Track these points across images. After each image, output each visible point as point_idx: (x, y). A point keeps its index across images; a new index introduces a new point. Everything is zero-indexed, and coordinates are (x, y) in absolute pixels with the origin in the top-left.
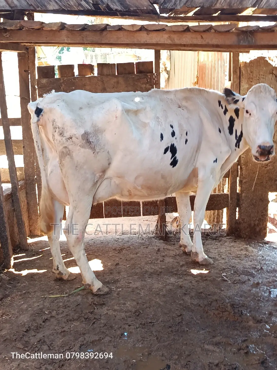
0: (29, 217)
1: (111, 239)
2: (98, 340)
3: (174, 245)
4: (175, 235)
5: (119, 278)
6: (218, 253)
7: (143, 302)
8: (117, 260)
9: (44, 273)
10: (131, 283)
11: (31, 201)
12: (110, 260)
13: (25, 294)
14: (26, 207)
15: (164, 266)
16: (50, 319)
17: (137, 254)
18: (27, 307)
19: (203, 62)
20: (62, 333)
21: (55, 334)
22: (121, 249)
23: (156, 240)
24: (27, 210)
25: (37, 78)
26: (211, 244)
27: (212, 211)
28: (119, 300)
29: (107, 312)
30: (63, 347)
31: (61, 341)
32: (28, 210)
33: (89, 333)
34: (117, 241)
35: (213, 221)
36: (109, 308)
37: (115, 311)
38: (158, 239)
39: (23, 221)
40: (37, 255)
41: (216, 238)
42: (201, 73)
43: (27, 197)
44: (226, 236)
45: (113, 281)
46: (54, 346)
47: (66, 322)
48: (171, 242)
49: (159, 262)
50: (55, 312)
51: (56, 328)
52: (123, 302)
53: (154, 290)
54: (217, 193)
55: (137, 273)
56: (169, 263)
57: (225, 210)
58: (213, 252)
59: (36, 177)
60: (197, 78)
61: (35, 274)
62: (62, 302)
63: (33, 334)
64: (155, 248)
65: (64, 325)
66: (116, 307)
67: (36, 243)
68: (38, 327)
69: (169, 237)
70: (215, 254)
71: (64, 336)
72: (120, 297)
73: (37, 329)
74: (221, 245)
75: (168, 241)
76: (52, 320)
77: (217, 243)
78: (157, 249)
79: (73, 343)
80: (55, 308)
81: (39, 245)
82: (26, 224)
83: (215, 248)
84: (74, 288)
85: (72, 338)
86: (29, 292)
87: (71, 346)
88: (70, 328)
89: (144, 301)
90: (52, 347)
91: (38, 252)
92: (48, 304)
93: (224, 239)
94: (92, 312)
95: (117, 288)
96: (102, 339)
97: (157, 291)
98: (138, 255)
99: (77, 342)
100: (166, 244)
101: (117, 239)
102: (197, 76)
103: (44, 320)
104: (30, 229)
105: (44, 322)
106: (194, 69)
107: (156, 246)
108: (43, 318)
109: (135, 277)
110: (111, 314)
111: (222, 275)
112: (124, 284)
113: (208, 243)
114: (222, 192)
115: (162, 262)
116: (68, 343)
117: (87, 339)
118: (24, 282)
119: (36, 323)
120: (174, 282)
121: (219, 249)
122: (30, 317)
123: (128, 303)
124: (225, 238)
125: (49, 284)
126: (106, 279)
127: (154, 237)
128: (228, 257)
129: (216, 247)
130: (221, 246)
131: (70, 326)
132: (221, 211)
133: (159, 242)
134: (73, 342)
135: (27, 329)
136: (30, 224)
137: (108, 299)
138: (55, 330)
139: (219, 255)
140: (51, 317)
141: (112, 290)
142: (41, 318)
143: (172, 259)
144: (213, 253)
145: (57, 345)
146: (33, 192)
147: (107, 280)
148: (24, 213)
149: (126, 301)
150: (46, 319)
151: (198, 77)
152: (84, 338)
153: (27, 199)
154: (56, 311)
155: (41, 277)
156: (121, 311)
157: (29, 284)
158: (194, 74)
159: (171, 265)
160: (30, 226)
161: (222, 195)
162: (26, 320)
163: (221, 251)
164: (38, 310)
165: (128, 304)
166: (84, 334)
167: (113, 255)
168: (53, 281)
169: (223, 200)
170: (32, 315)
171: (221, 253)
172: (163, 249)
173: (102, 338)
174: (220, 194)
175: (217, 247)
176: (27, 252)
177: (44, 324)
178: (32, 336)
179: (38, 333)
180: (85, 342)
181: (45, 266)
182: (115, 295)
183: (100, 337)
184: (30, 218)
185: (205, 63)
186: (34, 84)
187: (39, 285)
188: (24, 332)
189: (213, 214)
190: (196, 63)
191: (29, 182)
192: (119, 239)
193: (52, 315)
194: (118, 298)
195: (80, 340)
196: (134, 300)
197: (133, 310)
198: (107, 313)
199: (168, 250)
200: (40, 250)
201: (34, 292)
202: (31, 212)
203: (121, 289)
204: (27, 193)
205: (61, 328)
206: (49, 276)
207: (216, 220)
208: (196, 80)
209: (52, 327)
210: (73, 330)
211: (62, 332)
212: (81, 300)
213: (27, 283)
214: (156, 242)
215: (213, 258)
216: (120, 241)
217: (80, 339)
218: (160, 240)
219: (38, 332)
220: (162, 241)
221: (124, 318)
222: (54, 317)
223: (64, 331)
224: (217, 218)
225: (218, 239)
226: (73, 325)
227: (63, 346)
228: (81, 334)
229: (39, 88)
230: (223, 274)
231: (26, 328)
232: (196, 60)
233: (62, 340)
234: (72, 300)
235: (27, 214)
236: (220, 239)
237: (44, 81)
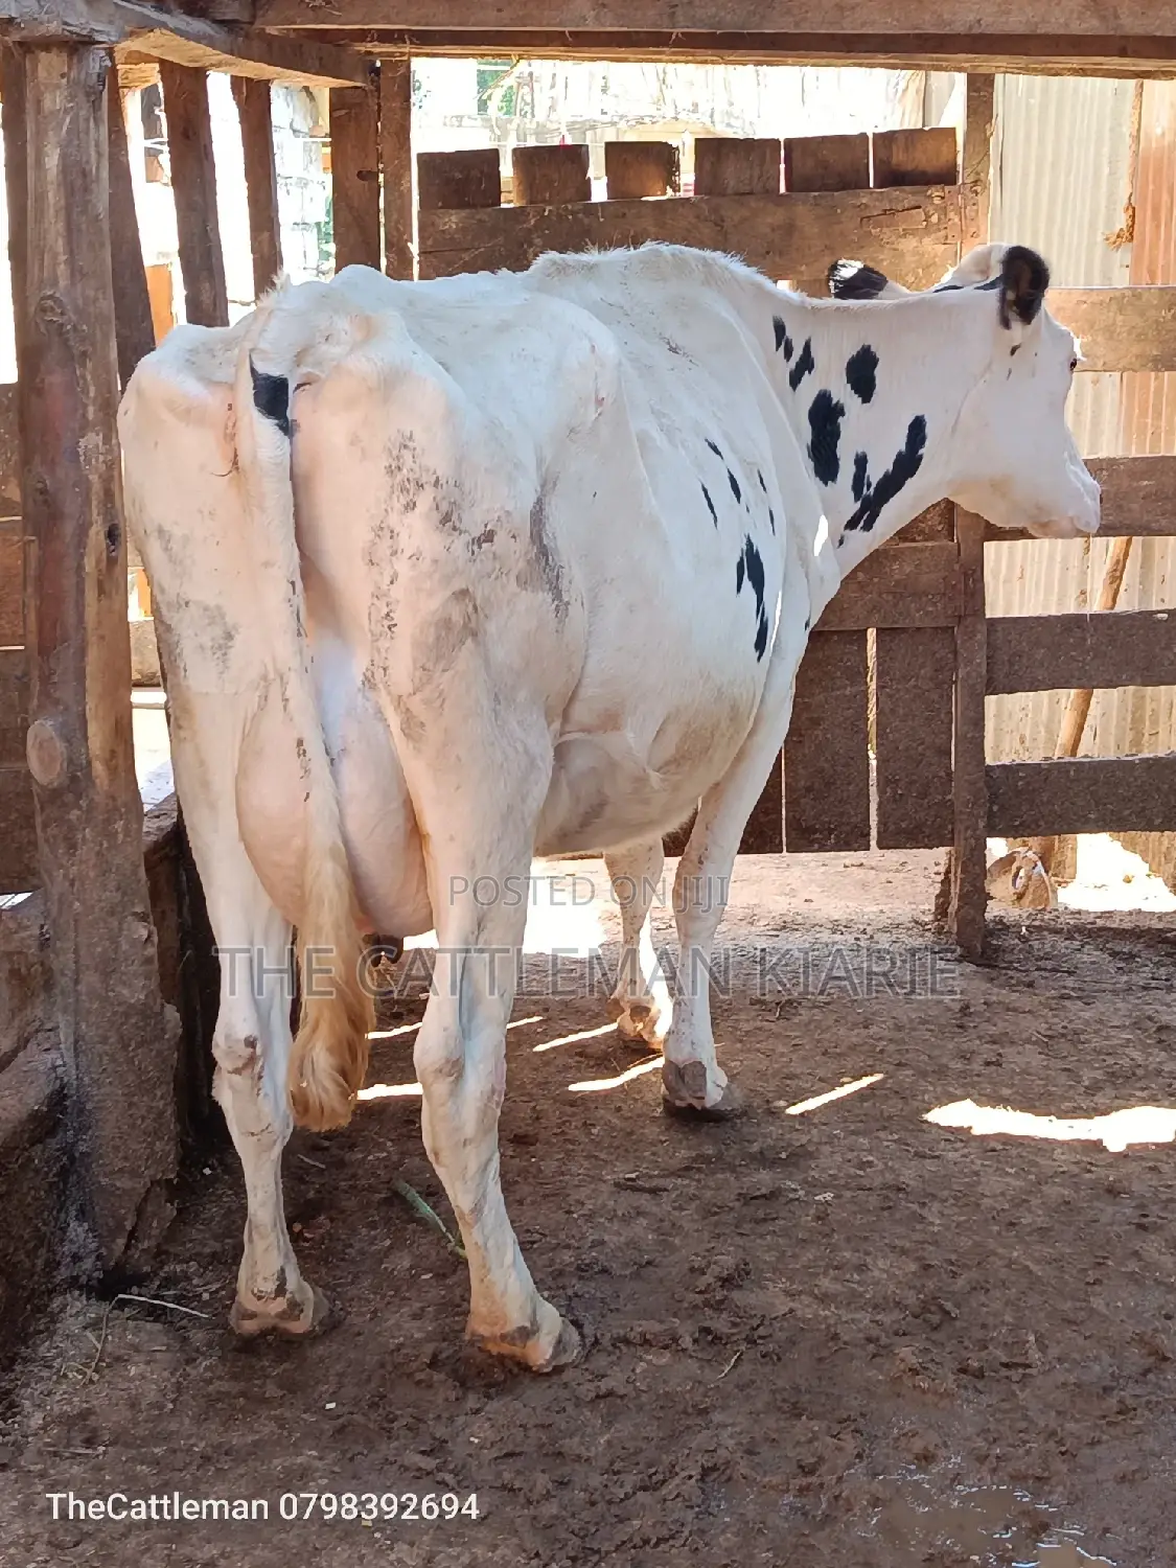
3: (1031, 990)
4: (1025, 939)
5: (809, 1140)
8: (782, 1055)
10: (870, 1164)
12: (749, 1051)
17: (866, 1027)
18: (410, 1267)
20: (602, 1403)
21: (569, 1409)
28: (834, 1248)
29: (792, 1304)
31: (601, 1441)
37: (824, 1299)
45: (786, 1152)
47: (611, 1349)
48: (1011, 974)
49: (977, 1066)
52: (855, 1261)
53: (986, 1202)
55: (890, 1118)
66: (826, 1284)
69: (997, 949)
71: (610, 1419)
72: (833, 1230)
75: (994, 967)
78: (957, 1007)
88: (632, 1381)
89: (953, 1257)
94: (721, 1302)
95: (812, 1187)
98: (873, 1029)
100: (992, 980)
109: (882, 1134)
110: (809, 1317)
112: (839, 1169)
115: (993, 1068)
120: (1075, 1169)
123: (881, 1263)
126: (749, 1142)
131: (633, 1370)
138: (566, 1385)
143: (1040, 1053)
147: (755, 1148)
149: (867, 1253)
156: (852, 1300)
165: (880, 1267)
168: (509, 1141)
172: (985, 1003)
194: (827, 1235)
196: (904, 1252)
197: (911, 1298)
199: (1008, 1009)
203: (829, 1195)
211: (598, 1396)
220: (973, 967)
221: (878, 1339)
223: (610, 1394)
226: (642, 1366)
233: (606, 1437)
237: (452, 220)
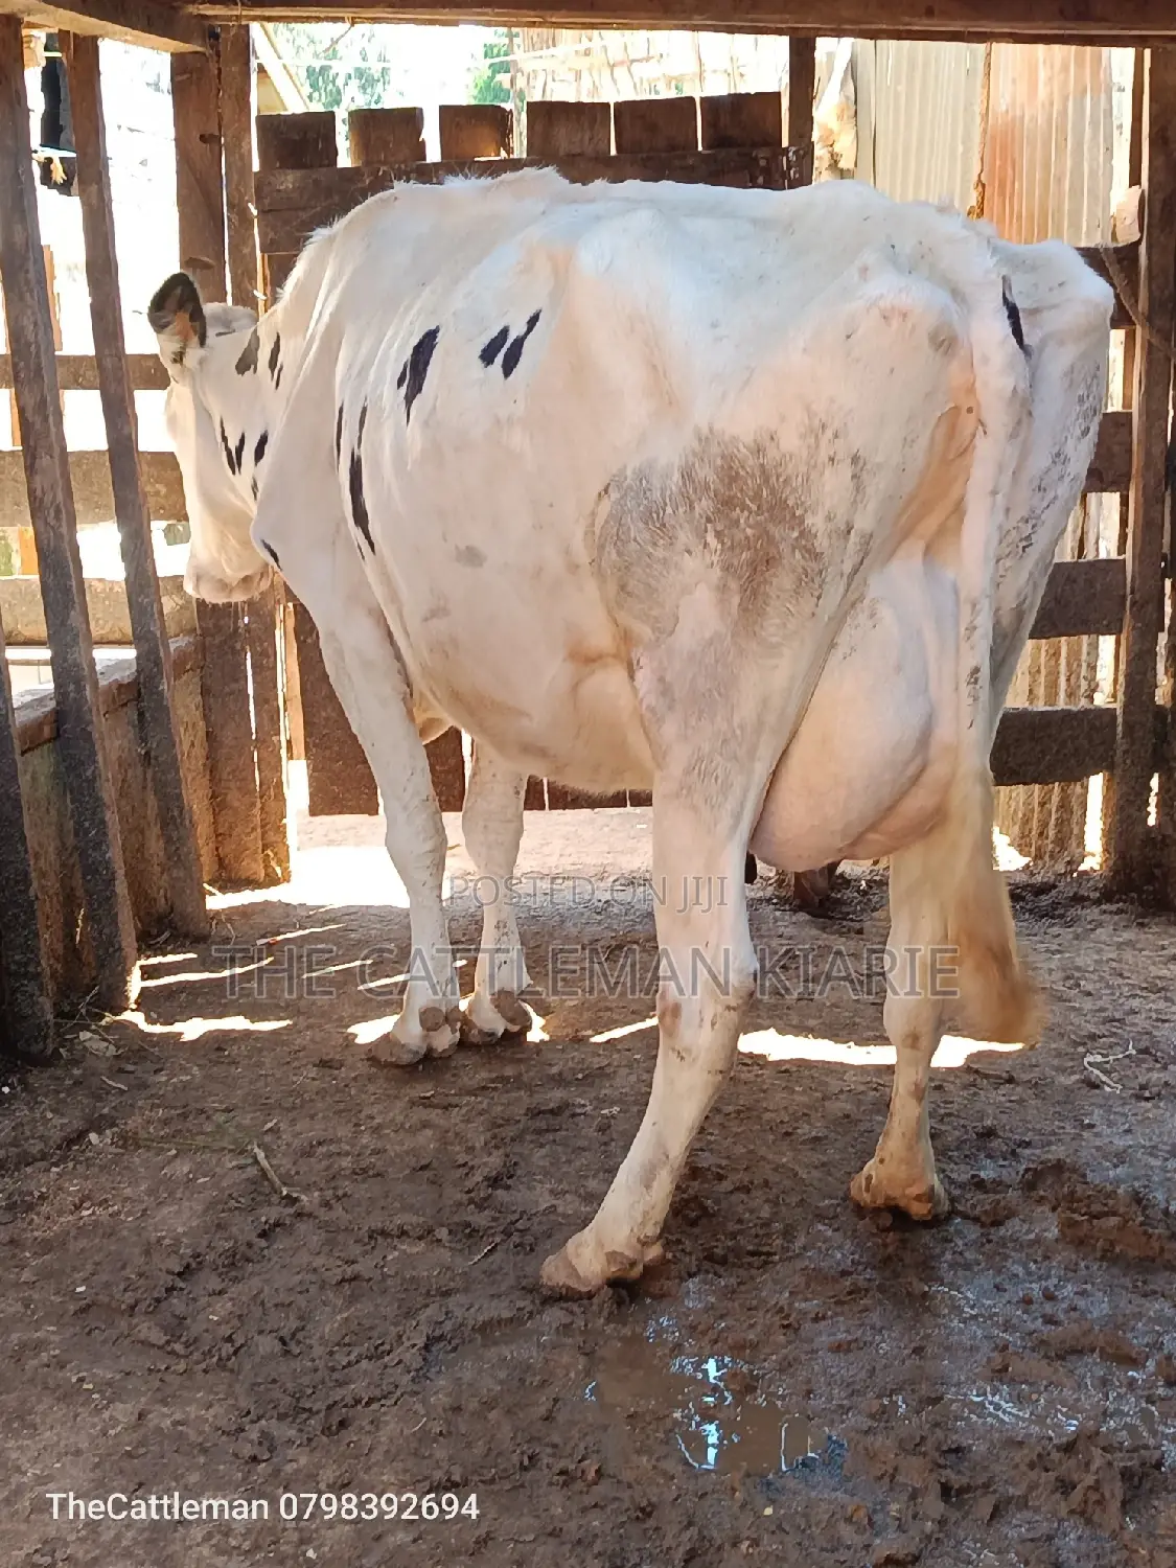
0: (214, 796)
2: (512, 1319)
3: (859, 936)
4: (865, 893)
5: (609, 1065)
6: (1064, 970)
7: (720, 1166)
9: (274, 1032)
11: (222, 727)
13: (186, 1117)
14: (200, 752)
15: (815, 1018)
16: (292, 1225)
18: (190, 1172)
19: (1007, 111)
20: (347, 1285)
21: (313, 1289)
23: (778, 913)
24: (204, 765)
25: (256, 167)
27: (1037, 786)
28: (609, 1155)
29: (555, 1202)
30: (349, 1345)
31: (339, 1318)
32: (212, 768)
33: (466, 1290)
34: (600, 914)
35: (1041, 834)
36: (564, 1186)
37: (589, 1198)
38: (787, 907)
39: (187, 808)
41: (1053, 909)
42: (998, 163)
43: (206, 707)
44: (1098, 902)
45: (580, 1076)
46: (308, 1341)
47: (366, 1240)
48: (845, 923)
50: (316, 1194)
51: (318, 1262)
53: (766, 1116)
54: (1062, 704)
56: (837, 1007)
57: (1097, 783)
59: (246, 619)
60: (980, 188)
61: (233, 1035)
62: (347, 1154)
63: (215, 1283)
64: (775, 943)
65: (356, 1250)
66: (593, 1185)
67: (245, 912)
68: (238, 1257)
69: (836, 901)
70: (1050, 974)
71: (352, 1300)
72: (612, 1140)
73: (233, 1264)
74: (1077, 937)
75: (831, 918)
76: (302, 1227)
77: (1055, 930)
79: (393, 1330)
80: (317, 1179)
81: (257, 919)
82: (203, 830)
83: (1047, 951)
84: (406, 1100)
85: (391, 1311)
86: (202, 1111)
87: (382, 1344)
88: (383, 1267)
90: (299, 1342)
93: (1091, 913)
94: (485, 1199)
95: (601, 1102)
96: (529, 1318)
97: (782, 1122)
99: (414, 1324)
100: (823, 929)
101: (600, 905)
102: (979, 180)
103: (267, 1227)
104: (217, 849)
105: (263, 1235)
106: (967, 151)
107: (780, 936)
108: (263, 1219)
110: (570, 1212)
111: (1085, 1060)
112: (632, 1087)
114: (1083, 703)
115: (805, 1002)
116: (371, 1328)
117: (459, 1313)
118: (185, 1071)
119: (226, 1240)
120: (862, 1088)
121: (1067, 955)
122: (206, 1211)
124: (1096, 910)
125: (295, 1079)
126: (550, 1065)
127: (771, 899)
128: (1108, 986)
129: (1055, 947)
130: (1075, 942)
131: (385, 1257)
132: (1078, 788)
133: (794, 919)
134: (396, 1324)
135: (184, 1263)
136: (220, 831)
137: (560, 1149)
138: (315, 1270)
139: (1068, 978)
140: (299, 1215)
141: (579, 1111)
142: (250, 1219)
144: (1041, 973)
145: (321, 1338)
146: (234, 686)
147: (554, 1070)
148: (193, 779)
150: (277, 1224)
151: (984, 186)
152: (444, 1310)
153: (205, 717)
154: (321, 1189)
155: (260, 1050)
157: (205, 1076)
158: (966, 172)
159: (847, 1014)
160: (219, 837)
161: (1087, 712)
162: (184, 1224)
163: (1079, 962)
164: (239, 1184)
166: (447, 1294)
168: (314, 1066)
169: (1089, 737)
170: (211, 1206)
171: (1078, 969)
173: (525, 1311)
174: (1074, 708)
175: (1059, 945)
176: (202, 946)
177: (263, 1243)
178: (210, 1295)
179: (235, 1280)
180: (448, 1326)
181: (279, 1007)
182: (592, 1133)
183: (519, 1309)
184: (217, 802)
185: (1018, 113)
186: (242, 197)
187: (251, 1083)
188: (173, 1273)
189: (1042, 804)
190: (978, 119)
191: (217, 641)
192: (614, 906)
193: (303, 1207)
194: (605, 1144)
195: (423, 1316)
198: (554, 1206)
200: (260, 942)
201: (223, 1111)
202: (225, 776)
203: (616, 1109)
204: (205, 692)
205: (340, 1263)
206: (297, 1048)
207: (1052, 833)
208: (973, 201)
209: (303, 1258)
210: (397, 1273)
211: (343, 1280)
212: (437, 1150)
213: (195, 1071)
214: (776, 920)
215: (1044, 989)
216: (615, 910)
217: (429, 1311)
218: (795, 912)
219: (237, 1277)
220: (808, 917)
222: (310, 1215)
223: (355, 1278)
224: (1060, 823)
225: (1062, 916)
226: (396, 1253)
227: (347, 1340)
228: (433, 1293)
229: (261, 212)
230: (1089, 1058)
231: (182, 1257)
232: (978, 109)
233: (345, 1315)
234: (393, 1149)
235: (206, 781)
236: (1072, 912)
237: (288, 180)
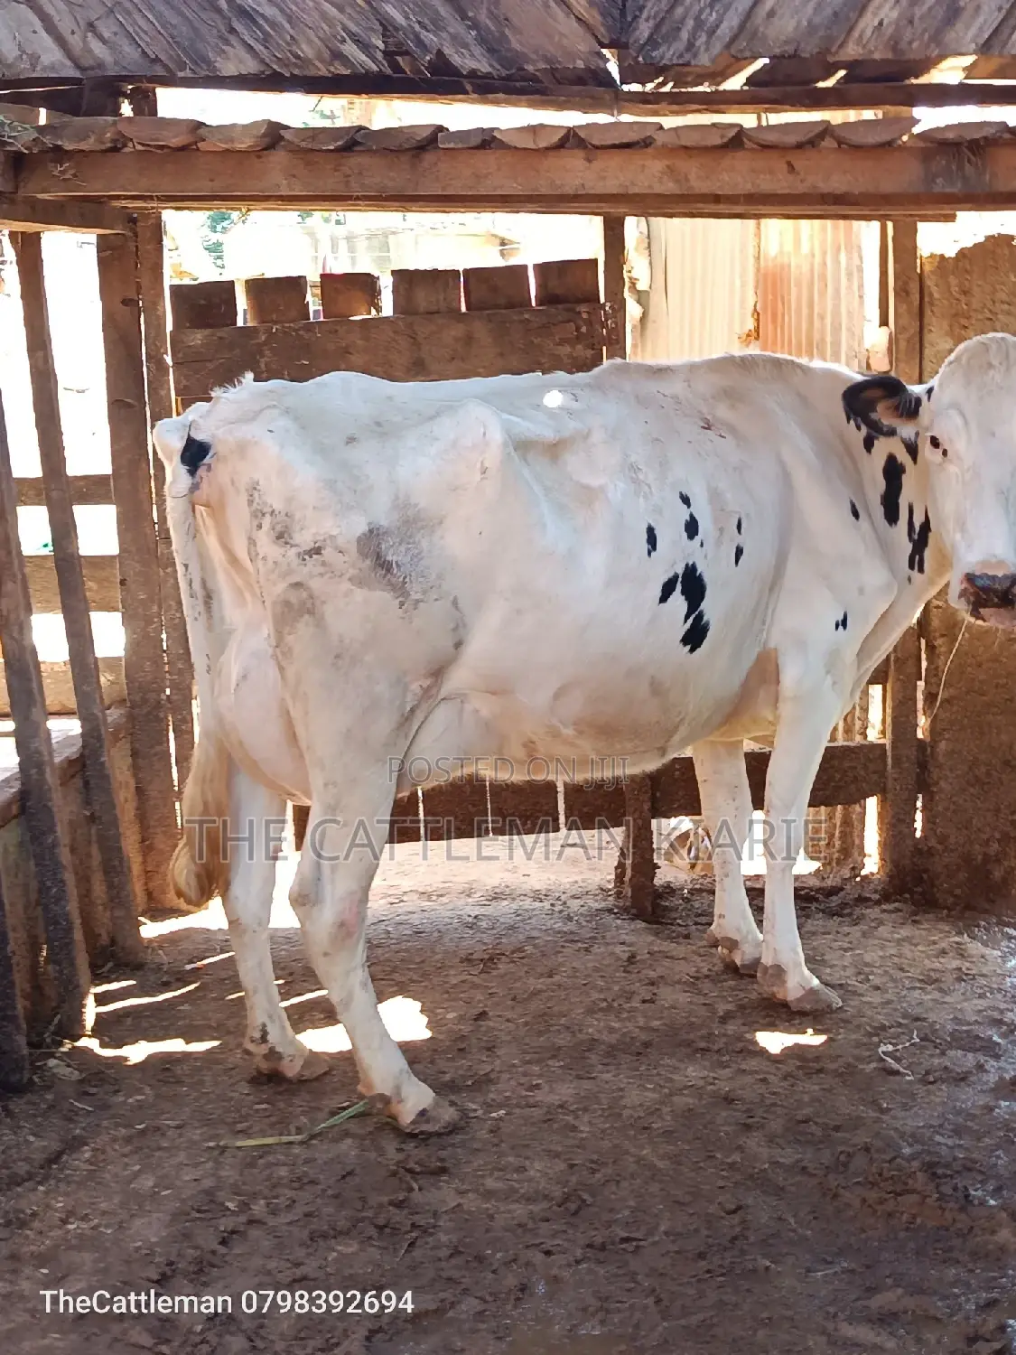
0: (143, 841)
1: (449, 921)
2: (437, 1308)
3: (687, 940)
4: (687, 900)
5: (492, 1071)
6: (856, 966)
7: (593, 1162)
8: (480, 1002)
9: (208, 1052)
10: (537, 1087)
11: (150, 783)
12: (453, 1000)
13: (146, 1134)
14: (132, 805)
15: (657, 1019)
16: (246, 1231)
17: (551, 977)
18: (154, 1186)
19: (776, 257)
22: (491, 959)
23: (619, 922)
24: (136, 815)
25: (169, 326)
26: (824, 933)
27: (823, 808)
28: (501, 1155)
29: (460, 1201)
30: (304, 1339)
32: (142, 817)
33: (396, 1283)
34: (471, 928)
35: (828, 844)
36: (466, 1186)
37: (486, 1195)
38: (626, 916)
39: (125, 857)
40: (180, 984)
41: (842, 909)
42: (770, 297)
43: (136, 768)
44: (878, 903)
45: (469, 1083)
46: (269, 1338)
47: (309, 1242)
48: (673, 928)
49: (636, 1003)
50: (262, 1202)
51: (272, 1265)
52: (516, 1164)
53: (627, 1112)
54: (841, 742)
55: (560, 1048)
56: (676, 1008)
57: (872, 804)
58: (835, 963)
59: (168, 691)
60: (756, 316)
61: (176, 1057)
62: (284, 1164)
63: (188, 1288)
64: (618, 949)
65: (300, 1253)
66: (490, 1183)
67: (172, 939)
68: (205, 1264)
69: (666, 908)
70: (844, 970)
72: (501, 1141)
73: (200, 1270)
74: (864, 935)
75: (662, 923)
76: (254, 1233)
77: (846, 929)
78: (625, 956)
79: (341, 1325)
80: (260, 1188)
81: (184, 945)
82: (136, 869)
83: (841, 949)
84: (327, 1110)
86: (158, 1129)
87: (332, 1336)
88: (326, 1266)
90: (261, 1340)
91: (179, 972)
92: (231, 1173)
93: (874, 912)
94: (402, 1201)
95: (490, 1106)
96: (451, 1308)
97: (639, 1117)
98: (557, 978)
100: (657, 934)
101: (470, 920)
102: (755, 309)
103: (226, 1234)
104: (147, 884)
105: (223, 1242)
106: (743, 286)
107: (621, 944)
108: (222, 1228)
109: (551, 1063)
110: (473, 1209)
111: (880, 1050)
112: (513, 1091)
113: (813, 929)
114: (858, 739)
115: (649, 1005)
116: (321, 1322)
118: (139, 1091)
119: (195, 1248)
120: (701, 1083)
121: (858, 952)
122: (171, 1223)
123: (537, 1165)
124: (877, 910)
125: (232, 1094)
126: (444, 1073)
127: (612, 909)
128: (894, 980)
129: (846, 945)
130: (863, 940)
131: (325, 1259)
132: (857, 808)
133: (633, 927)
135: (159, 1271)
136: (149, 869)
137: (459, 1150)
138: (269, 1272)
139: (860, 973)
140: (251, 1222)
141: (471, 1115)
142: (211, 1229)
143: (685, 991)
144: (837, 969)
145: (281, 1334)
146: (158, 748)
147: (448, 1078)
148: (128, 828)
149: (527, 1158)
150: (233, 1232)
151: (758, 314)
153: (135, 775)
154: (266, 1198)
155: (200, 1069)
156: (510, 1195)
157: (158, 1096)
158: (743, 303)
159: (683, 1014)
160: (148, 875)
161: (862, 747)
162: (156, 1234)
163: (868, 958)
164: (197, 1196)
165: (535, 1167)
166: (380, 1287)
167: (463, 982)
168: (247, 1082)
169: (865, 767)
170: (176, 1216)
171: (867, 965)
172: (649, 953)
173: (447, 1302)
174: (852, 744)
175: (851, 943)
176: (140, 973)
177: (222, 1250)
180: (384, 1319)
181: (210, 1027)
182: (484, 1134)
183: (442, 1300)
184: (147, 847)
185: (786, 261)
186: (158, 348)
187: (196, 1100)
188: (152, 1283)
189: (828, 820)
190: (752, 261)
191: (144, 712)
192: (482, 920)
193: (253, 1215)
194: (496, 1145)
196: (556, 1155)
197: (557, 1191)
198: (459, 1205)
199: (667, 957)
200: (189, 967)
201: (176, 1127)
202: (152, 823)
203: (502, 1112)
204: (135, 754)
205: (290, 1265)
206: (231, 1066)
207: (837, 844)
208: (750, 326)
209: (257, 1262)
210: (337, 1272)
211: (294, 1280)
212: (358, 1157)
213: (148, 1090)
214: (617, 928)
215: (841, 985)
216: (484, 924)
218: (633, 919)
219: (204, 1283)
220: (644, 925)
221: (526, 1225)
222: (259, 1222)
223: (303, 1277)
224: (843, 836)
225: (850, 915)
226: (335, 1254)
228: (368, 1287)
229: (177, 365)
230: (883, 1048)
231: (156, 1267)
232: (752, 252)
234: (321, 1157)
235: (137, 828)
236: (857, 911)
